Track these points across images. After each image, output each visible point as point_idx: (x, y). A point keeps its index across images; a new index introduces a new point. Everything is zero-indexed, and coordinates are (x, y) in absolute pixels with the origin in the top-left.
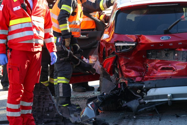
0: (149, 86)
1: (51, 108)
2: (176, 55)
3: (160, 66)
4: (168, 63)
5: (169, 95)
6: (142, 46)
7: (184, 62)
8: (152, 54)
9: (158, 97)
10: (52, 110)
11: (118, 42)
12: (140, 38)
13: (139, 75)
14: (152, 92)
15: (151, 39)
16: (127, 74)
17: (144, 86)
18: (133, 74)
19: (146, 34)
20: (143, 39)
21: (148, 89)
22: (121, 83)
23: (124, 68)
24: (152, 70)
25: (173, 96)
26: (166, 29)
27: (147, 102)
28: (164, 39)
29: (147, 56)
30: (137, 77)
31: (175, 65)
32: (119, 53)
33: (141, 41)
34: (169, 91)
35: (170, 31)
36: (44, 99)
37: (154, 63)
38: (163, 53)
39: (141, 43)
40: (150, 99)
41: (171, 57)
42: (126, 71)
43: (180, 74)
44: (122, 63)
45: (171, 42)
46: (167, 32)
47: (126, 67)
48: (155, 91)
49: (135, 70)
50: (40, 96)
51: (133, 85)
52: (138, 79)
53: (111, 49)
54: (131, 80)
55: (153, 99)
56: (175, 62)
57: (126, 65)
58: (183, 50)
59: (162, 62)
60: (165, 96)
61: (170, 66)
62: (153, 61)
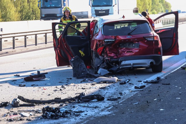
0: (122, 60)
1: (84, 70)
2: (134, 45)
3: (126, 51)
4: (130, 49)
5: (132, 64)
6: (117, 41)
7: (138, 48)
8: (122, 45)
9: (126, 65)
10: (85, 71)
11: (106, 39)
12: (117, 37)
13: (116, 55)
14: (123, 63)
15: (121, 38)
16: (110, 55)
17: (119, 60)
18: (112, 55)
19: (120, 35)
20: (118, 38)
21: (121, 62)
22: (106, 60)
23: (108, 52)
24: (122, 53)
25: (134, 64)
26: (129, 33)
27: (120, 67)
28: (128, 37)
29: (119, 46)
30: (114, 56)
31: (133, 50)
32: (106, 44)
33: (117, 39)
34: (132, 62)
35: (131, 34)
36: (81, 66)
37: (123, 49)
38: (127, 44)
39: (117, 40)
40: (122, 66)
41: (131, 47)
42: (109, 54)
43: (136, 54)
44: (107, 50)
45: (131, 39)
46: (129, 34)
47: (109, 51)
48: (125, 62)
49: (114, 53)
50: (79, 65)
51: (113, 60)
52: (115, 57)
53: (101, 43)
54: (112, 58)
55: (124, 66)
56: (133, 49)
57: (109, 50)
58: (136, 43)
59: (126, 49)
60: (130, 64)
61: (131, 50)
62: (122, 48)
